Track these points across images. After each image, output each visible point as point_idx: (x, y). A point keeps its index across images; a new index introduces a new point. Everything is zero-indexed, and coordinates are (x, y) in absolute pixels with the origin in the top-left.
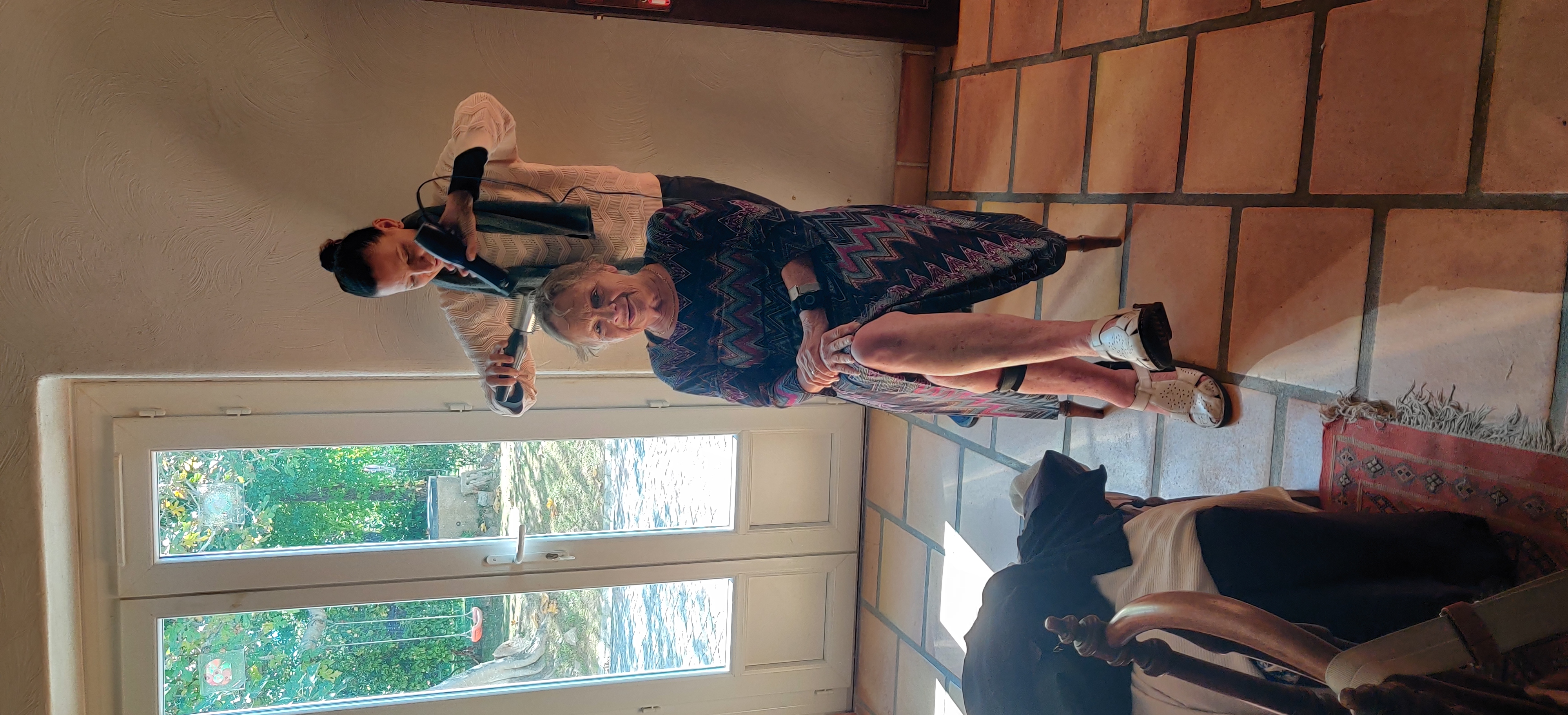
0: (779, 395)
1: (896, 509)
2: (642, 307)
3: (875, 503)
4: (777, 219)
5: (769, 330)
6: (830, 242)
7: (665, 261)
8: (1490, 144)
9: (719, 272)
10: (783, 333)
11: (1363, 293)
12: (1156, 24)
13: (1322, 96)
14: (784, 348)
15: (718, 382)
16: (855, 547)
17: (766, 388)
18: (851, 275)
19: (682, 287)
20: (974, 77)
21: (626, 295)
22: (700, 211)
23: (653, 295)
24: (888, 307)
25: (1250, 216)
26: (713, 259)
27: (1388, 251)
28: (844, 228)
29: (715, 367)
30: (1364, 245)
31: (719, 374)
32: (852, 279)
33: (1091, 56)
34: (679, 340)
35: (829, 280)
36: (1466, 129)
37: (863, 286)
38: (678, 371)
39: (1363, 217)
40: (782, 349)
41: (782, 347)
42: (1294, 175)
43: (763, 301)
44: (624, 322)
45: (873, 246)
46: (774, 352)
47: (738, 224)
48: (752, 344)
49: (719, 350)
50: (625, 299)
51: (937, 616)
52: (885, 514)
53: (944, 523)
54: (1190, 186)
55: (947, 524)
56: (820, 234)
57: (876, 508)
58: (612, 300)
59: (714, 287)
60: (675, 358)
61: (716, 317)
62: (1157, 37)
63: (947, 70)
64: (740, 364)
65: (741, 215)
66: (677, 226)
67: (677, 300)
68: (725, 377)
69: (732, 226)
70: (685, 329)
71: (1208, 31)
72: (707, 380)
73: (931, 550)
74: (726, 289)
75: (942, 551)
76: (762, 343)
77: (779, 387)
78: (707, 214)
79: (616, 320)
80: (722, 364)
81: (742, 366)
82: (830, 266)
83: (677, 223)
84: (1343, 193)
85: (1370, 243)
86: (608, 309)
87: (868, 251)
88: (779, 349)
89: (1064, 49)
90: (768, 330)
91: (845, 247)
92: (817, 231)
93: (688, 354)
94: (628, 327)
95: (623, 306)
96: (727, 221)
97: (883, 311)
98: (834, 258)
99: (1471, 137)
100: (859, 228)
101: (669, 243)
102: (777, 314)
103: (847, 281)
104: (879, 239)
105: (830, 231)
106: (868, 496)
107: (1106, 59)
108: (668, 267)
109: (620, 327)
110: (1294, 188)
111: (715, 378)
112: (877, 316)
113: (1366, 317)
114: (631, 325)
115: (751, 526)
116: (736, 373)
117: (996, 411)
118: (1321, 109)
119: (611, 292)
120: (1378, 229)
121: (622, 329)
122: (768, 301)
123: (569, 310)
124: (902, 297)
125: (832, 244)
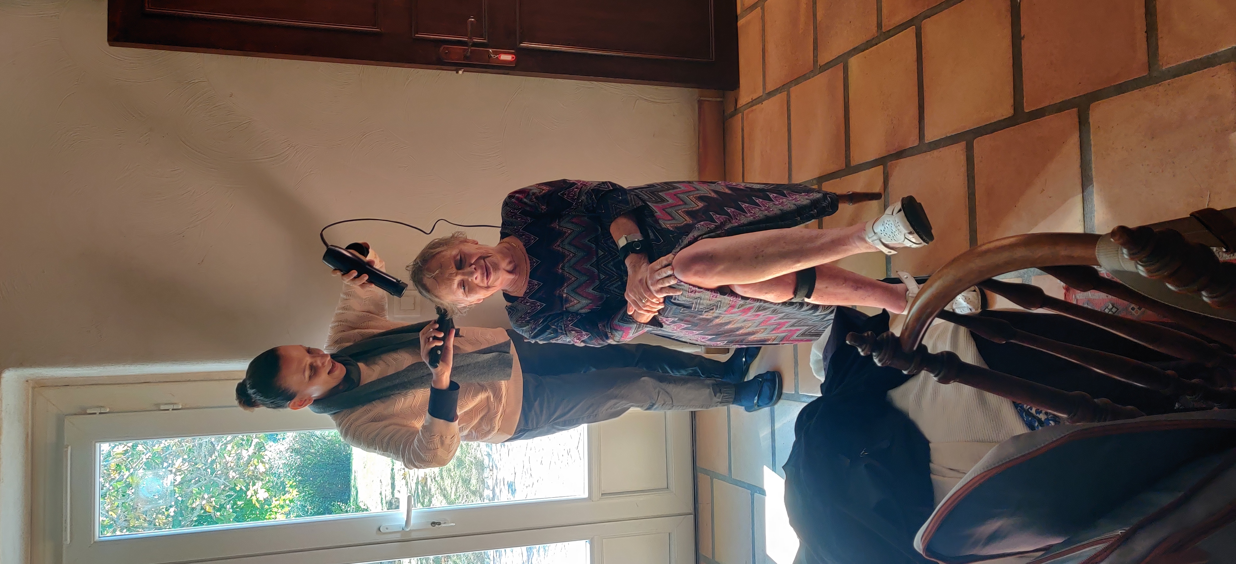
0: (615, 330)
1: (722, 468)
2: (496, 267)
3: (705, 468)
4: (606, 188)
5: (604, 277)
6: (648, 203)
7: (517, 232)
8: (1162, 29)
9: (561, 234)
10: (615, 277)
11: (1079, 176)
12: (889, 23)
13: (1024, 37)
14: (617, 290)
15: (564, 326)
16: (691, 509)
17: (604, 326)
18: (666, 222)
19: (531, 251)
20: (754, 107)
21: (483, 258)
22: (543, 190)
23: (507, 261)
24: (700, 236)
25: (981, 145)
26: (555, 225)
27: (1094, 139)
28: (659, 193)
29: (562, 314)
30: (1074, 139)
31: (565, 318)
32: (667, 224)
33: (842, 63)
34: (530, 293)
35: (650, 231)
36: (1140, 25)
37: (676, 228)
38: (531, 322)
39: (1070, 117)
40: (615, 292)
41: (615, 289)
42: (1011, 101)
43: (597, 254)
44: (482, 280)
45: (683, 201)
46: (609, 296)
47: (574, 196)
48: (590, 290)
49: (564, 298)
50: (482, 261)
51: (764, 550)
52: (713, 475)
53: (763, 467)
54: (931, 135)
55: (765, 467)
56: (640, 198)
57: (706, 472)
58: (473, 262)
59: (557, 247)
60: (528, 311)
61: (560, 271)
62: (891, 34)
63: (733, 110)
64: (581, 309)
65: (576, 188)
66: (525, 203)
67: (528, 262)
68: (569, 321)
69: (569, 198)
70: (536, 285)
71: (929, 17)
72: (555, 326)
73: (754, 495)
74: (567, 247)
75: (763, 492)
76: (599, 289)
77: (616, 322)
78: (549, 191)
79: (476, 278)
80: (567, 312)
81: (583, 311)
82: (649, 220)
83: (525, 200)
84: (1051, 104)
85: (1079, 135)
86: (469, 269)
87: (680, 205)
88: (613, 292)
89: (821, 65)
90: (602, 276)
91: (660, 205)
92: (638, 196)
93: (538, 306)
94: (486, 285)
95: (482, 267)
96: (565, 194)
97: (695, 240)
98: (652, 213)
99: (1145, 30)
100: (671, 191)
101: (519, 218)
102: (609, 262)
103: (664, 226)
104: (687, 196)
105: (648, 196)
106: (699, 464)
107: (853, 62)
108: (520, 236)
109: (480, 285)
110: (1012, 112)
111: (562, 323)
112: (690, 243)
113: (1085, 193)
114: (489, 284)
115: (602, 494)
116: (579, 316)
117: (795, 337)
118: (1025, 45)
119: (471, 256)
120: (1083, 123)
121: (481, 287)
122: (601, 253)
123: (437, 272)
124: (709, 229)
125: (649, 204)
